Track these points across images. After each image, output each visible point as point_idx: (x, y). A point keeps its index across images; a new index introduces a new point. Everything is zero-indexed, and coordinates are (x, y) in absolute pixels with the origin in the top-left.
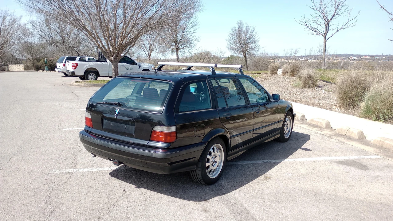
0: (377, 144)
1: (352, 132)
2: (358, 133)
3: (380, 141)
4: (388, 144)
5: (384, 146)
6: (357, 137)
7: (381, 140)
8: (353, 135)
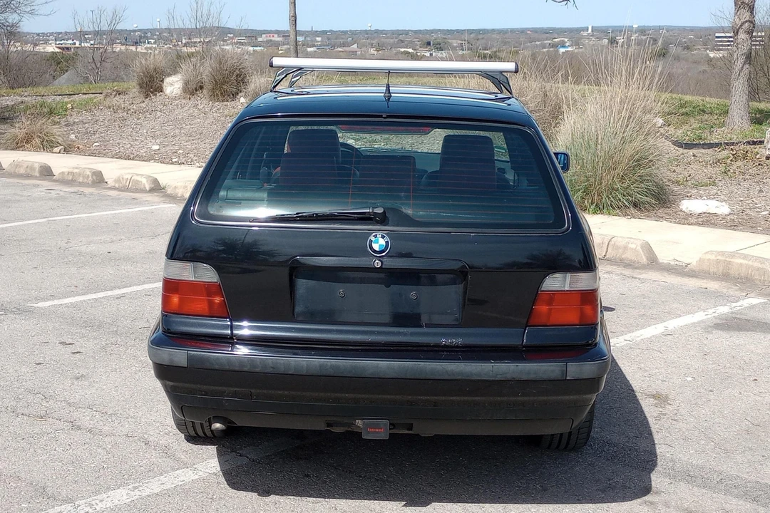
0: (711, 270)
1: (625, 248)
2: (642, 247)
3: (718, 262)
4: (741, 264)
5: (731, 272)
6: (644, 260)
7: (719, 257)
8: (628, 255)
